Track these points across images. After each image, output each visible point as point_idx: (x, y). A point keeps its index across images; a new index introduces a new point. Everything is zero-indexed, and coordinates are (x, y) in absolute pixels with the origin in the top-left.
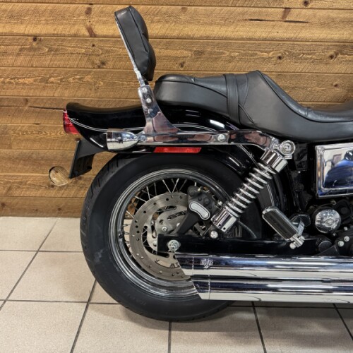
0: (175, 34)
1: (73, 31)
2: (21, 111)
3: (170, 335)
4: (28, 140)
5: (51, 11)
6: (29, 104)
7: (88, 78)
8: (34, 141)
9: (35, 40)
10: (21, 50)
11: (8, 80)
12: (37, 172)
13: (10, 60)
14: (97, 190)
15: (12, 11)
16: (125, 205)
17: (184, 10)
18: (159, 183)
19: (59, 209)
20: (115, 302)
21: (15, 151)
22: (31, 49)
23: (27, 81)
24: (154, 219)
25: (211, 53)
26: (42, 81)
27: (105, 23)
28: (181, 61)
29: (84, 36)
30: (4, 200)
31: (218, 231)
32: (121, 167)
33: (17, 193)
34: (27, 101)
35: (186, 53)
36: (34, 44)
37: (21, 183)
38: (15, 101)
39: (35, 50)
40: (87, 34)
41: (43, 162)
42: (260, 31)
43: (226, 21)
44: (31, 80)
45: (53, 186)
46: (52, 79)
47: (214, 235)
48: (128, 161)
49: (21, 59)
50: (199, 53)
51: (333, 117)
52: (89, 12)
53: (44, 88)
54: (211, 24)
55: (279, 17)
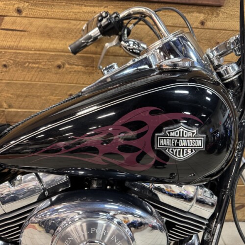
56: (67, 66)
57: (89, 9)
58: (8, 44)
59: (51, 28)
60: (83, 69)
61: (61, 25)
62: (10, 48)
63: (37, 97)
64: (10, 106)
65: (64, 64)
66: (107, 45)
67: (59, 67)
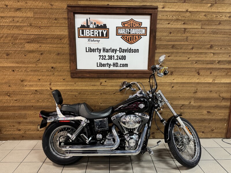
0: (73, 89)
1: (46, 89)
2: (31, 109)
3: (63, 169)
4: (32, 117)
5: (41, 84)
6: (33, 107)
7: (50, 100)
8: (34, 117)
9: (36, 91)
10: (32, 93)
11: (28, 101)
12: (34, 126)
13: (29, 96)
14: (46, 131)
15: (30, 84)
16: (53, 135)
17: (75, 83)
18: (62, 129)
19: (40, 137)
20: (51, 161)
21: (28, 120)
22: (35, 93)
23: (33, 101)
24: (59, 138)
25: (83, 93)
26: (37, 101)
27: (54, 87)
28: (75, 95)
29: (49, 90)
30: (23, 135)
31: (72, 140)
32: (52, 125)
33: (27, 133)
34: (33, 106)
35: (76, 93)
36: (36, 92)
37: (29, 129)
38: (29, 106)
39: (36, 93)
40: (50, 89)
41: (36, 123)
42: (95, 88)
43: (86, 86)
44: (34, 101)
45: (38, 130)
46: (40, 101)
47: (71, 141)
48: (54, 124)
49: (32, 96)
50: (80, 93)
51: (96, 113)
52: (50, 84)
53: (38, 103)
54: (82, 87)
55: (99, 84)
56: (116, 93)
57: (122, 80)
58: (102, 89)
59: (113, 85)
60: (120, 94)
61: (115, 84)
62: (103, 89)
63: (108, 101)
64: (101, 104)
65: (115, 93)
66: (127, 89)
67: (114, 93)
